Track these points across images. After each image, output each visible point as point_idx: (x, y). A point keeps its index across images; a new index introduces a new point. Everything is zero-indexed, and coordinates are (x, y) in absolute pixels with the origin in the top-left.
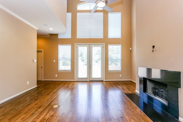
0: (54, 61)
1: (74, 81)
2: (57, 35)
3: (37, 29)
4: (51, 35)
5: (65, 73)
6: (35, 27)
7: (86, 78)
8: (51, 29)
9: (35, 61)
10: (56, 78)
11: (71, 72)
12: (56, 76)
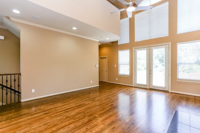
0: (115, 66)
1: (132, 87)
2: (117, 42)
3: (98, 41)
4: (113, 42)
5: (124, 77)
6: (96, 40)
7: (146, 85)
8: (107, 39)
9: (98, 66)
10: (116, 81)
11: (129, 77)
12: (117, 79)
